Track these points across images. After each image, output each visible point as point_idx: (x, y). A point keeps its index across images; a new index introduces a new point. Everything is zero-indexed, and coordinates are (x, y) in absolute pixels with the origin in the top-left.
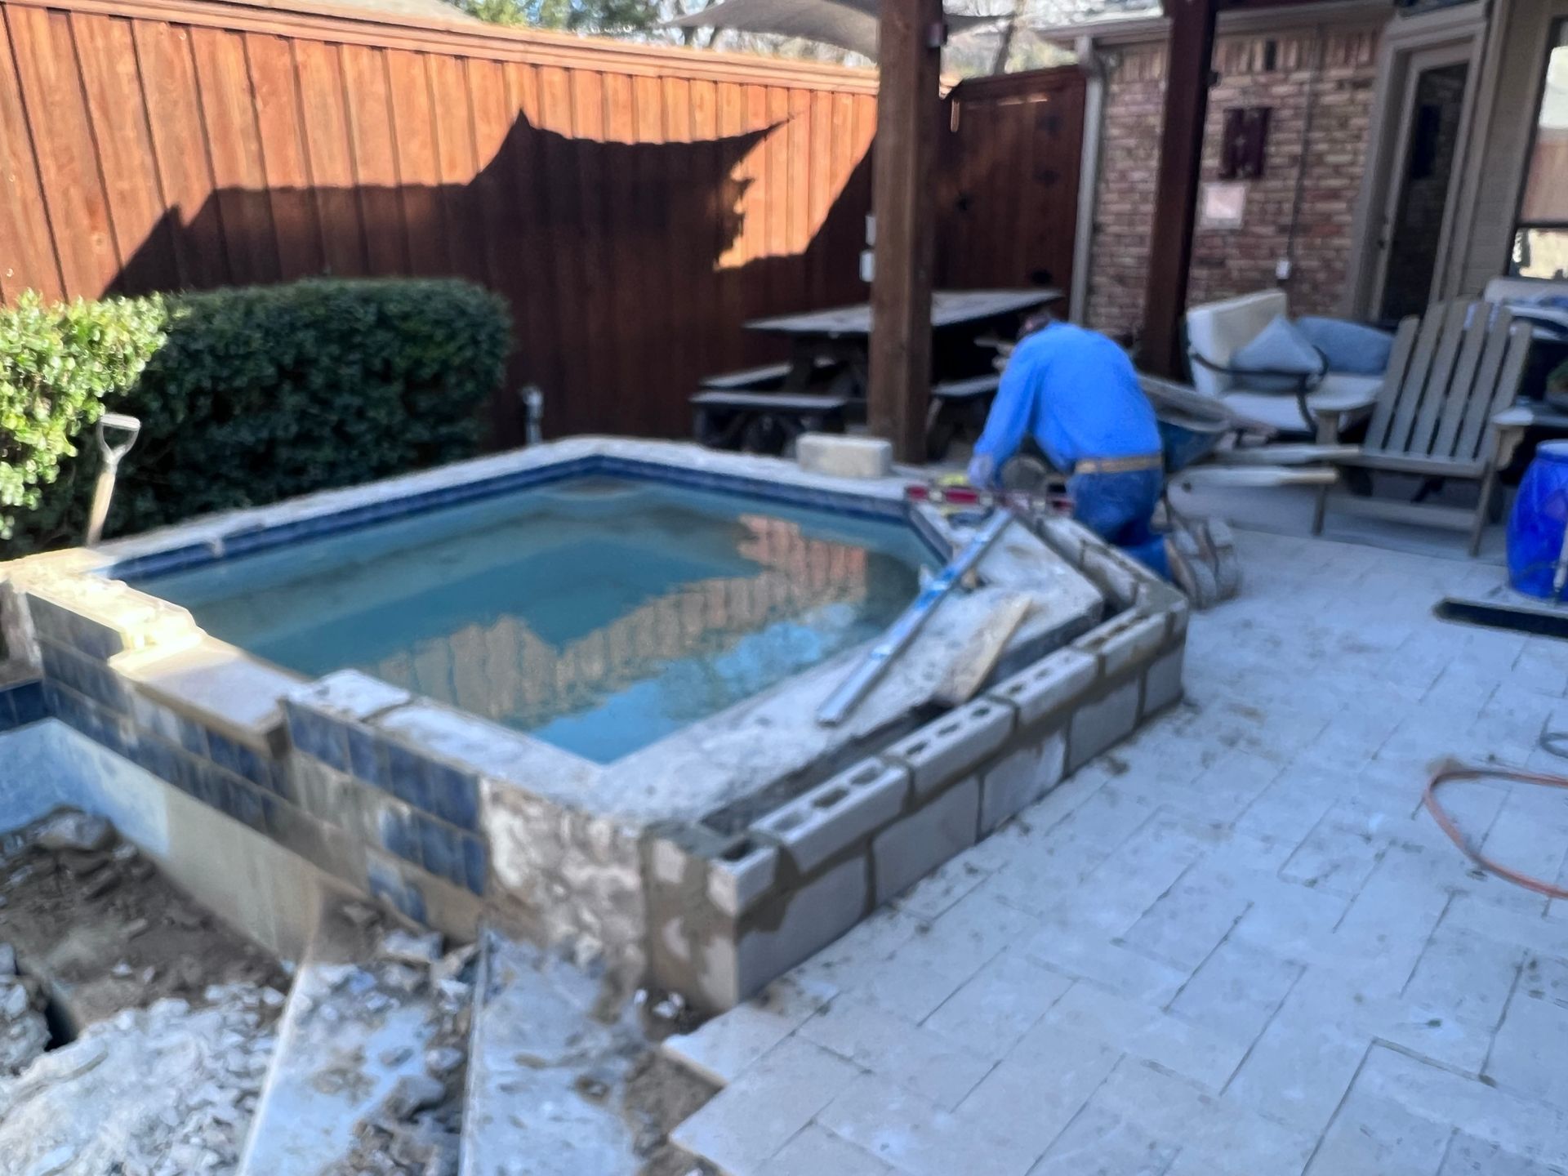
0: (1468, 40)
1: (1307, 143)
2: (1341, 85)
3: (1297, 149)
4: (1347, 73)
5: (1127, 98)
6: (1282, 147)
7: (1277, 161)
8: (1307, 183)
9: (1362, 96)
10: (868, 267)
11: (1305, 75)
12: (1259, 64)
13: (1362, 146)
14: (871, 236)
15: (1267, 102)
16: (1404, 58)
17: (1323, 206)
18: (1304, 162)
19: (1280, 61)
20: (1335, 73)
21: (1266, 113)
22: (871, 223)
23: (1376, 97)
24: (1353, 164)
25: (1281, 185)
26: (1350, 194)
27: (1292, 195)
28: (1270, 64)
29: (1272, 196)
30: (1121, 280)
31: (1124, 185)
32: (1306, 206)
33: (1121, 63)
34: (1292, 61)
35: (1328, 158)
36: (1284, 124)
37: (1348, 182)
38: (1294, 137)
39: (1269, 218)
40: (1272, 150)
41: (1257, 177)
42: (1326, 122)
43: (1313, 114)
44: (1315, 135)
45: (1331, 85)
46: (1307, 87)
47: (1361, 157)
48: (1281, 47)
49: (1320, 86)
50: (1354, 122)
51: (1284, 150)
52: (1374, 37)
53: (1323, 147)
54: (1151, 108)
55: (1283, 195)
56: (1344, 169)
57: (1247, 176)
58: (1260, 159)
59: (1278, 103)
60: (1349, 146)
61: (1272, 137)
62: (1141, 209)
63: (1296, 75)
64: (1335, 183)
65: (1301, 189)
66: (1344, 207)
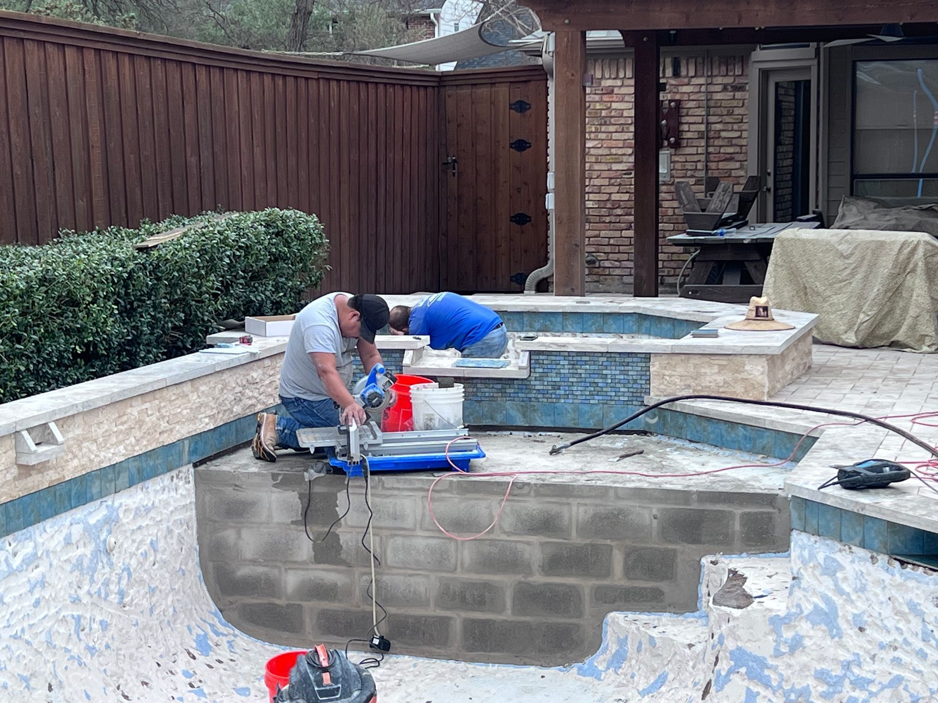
0: (808, 68)
1: (708, 124)
3: (703, 128)
4: (729, 80)
7: (689, 135)
8: (711, 149)
9: (738, 95)
11: (702, 81)
12: (671, 72)
13: (745, 127)
14: (549, 185)
15: (678, 97)
16: (765, 74)
17: (721, 165)
18: (707, 136)
19: (683, 72)
20: (719, 80)
21: (678, 102)
22: (549, 178)
23: (751, 96)
24: (740, 137)
25: (694, 151)
26: (741, 157)
27: (703, 158)
28: (676, 73)
29: (689, 158)
32: (713, 165)
34: (692, 73)
35: (723, 134)
36: (691, 112)
37: (738, 149)
38: (699, 119)
39: (689, 173)
40: (685, 127)
41: (677, 146)
42: (718, 111)
43: (709, 106)
44: (712, 119)
45: (719, 88)
46: (703, 89)
47: (745, 134)
48: (683, 63)
49: (712, 88)
50: (737, 111)
51: (693, 127)
52: (744, 60)
53: (719, 127)
54: (597, 98)
55: (696, 158)
56: (734, 142)
57: (671, 145)
58: (678, 134)
59: (686, 97)
60: (736, 127)
61: (684, 120)
62: (596, 167)
63: (695, 81)
64: (731, 150)
65: (708, 153)
66: (738, 165)
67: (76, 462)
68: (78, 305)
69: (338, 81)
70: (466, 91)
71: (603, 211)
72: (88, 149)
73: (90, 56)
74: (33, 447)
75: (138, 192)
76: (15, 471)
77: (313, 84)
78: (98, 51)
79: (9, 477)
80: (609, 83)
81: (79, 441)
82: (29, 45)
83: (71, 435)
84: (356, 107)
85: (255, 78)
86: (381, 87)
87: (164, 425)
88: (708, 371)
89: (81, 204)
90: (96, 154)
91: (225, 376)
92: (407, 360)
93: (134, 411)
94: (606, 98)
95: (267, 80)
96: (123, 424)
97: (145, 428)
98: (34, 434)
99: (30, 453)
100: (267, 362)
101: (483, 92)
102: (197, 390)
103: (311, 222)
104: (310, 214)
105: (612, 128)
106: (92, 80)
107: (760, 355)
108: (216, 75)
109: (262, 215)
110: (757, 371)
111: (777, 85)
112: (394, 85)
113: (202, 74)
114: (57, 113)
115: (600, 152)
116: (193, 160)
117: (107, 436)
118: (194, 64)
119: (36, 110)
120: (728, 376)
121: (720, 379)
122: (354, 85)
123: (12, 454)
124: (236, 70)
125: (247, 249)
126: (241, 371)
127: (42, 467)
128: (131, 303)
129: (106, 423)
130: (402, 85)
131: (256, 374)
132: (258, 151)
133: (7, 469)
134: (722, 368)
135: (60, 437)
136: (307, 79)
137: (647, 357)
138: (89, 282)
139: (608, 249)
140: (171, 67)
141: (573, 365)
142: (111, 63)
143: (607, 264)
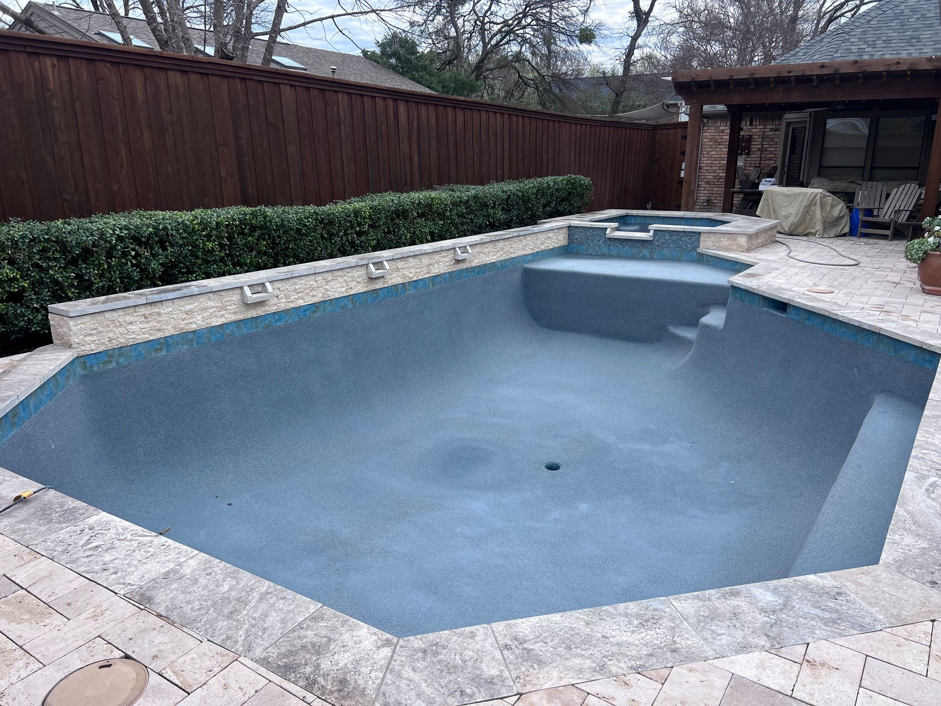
0: (806, 122)
1: (762, 145)
2: (771, 130)
3: (760, 146)
4: (773, 127)
5: (710, 131)
6: (756, 145)
7: (754, 150)
8: (762, 155)
9: (776, 133)
10: (682, 174)
11: (762, 127)
12: (748, 123)
13: (778, 146)
14: (683, 167)
15: (751, 134)
16: (789, 124)
17: (766, 162)
18: (761, 150)
19: (754, 123)
20: (769, 127)
21: (751, 136)
22: (684, 164)
23: (782, 133)
24: (775, 150)
25: (755, 156)
26: (775, 159)
27: (759, 159)
28: (751, 124)
29: (753, 159)
30: (708, 183)
31: (708, 156)
32: (763, 162)
33: (708, 121)
34: (758, 124)
35: (768, 149)
36: (756, 140)
37: (774, 156)
38: (759, 143)
39: (752, 165)
40: (753, 146)
41: (748, 154)
42: (767, 139)
43: (764, 137)
44: (764, 143)
45: (768, 130)
46: (762, 130)
47: (778, 149)
48: (754, 119)
49: (766, 130)
50: (775, 140)
51: (756, 146)
52: (780, 118)
53: (767, 146)
54: (717, 134)
55: (756, 159)
56: (773, 152)
57: (746, 154)
58: (749, 149)
59: (754, 134)
60: (774, 146)
61: (752, 143)
62: (714, 162)
63: (759, 127)
64: (771, 156)
65: (761, 157)
66: (773, 162)
67: (477, 260)
68: (488, 206)
69: (609, 127)
70: (665, 131)
71: (716, 180)
72: (503, 151)
73: (506, 116)
74: (460, 254)
75: (522, 167)
76: (454, 261)
77: (598, 128)
78: (509, 115)
79: (451, 263)
80: (723, 128)
81: (479, 253)
82: (490, 113)
83: (475, 251)
84: (616, 137)
85: (573, 126)
86: (628, 130)
87: (512, 250)
88: (723, 240)
89: (499, 172)
90: (506, 153)
91: (538, 234)
92: (608, 232)
93: (500, 245)
94: (721, 134)
95: (578, 126)
96: (496, 248)
97: (504, 251)
98: (461, 249)
99: (459, 255)
100: (556, 231)
101: (671, 132)
102: (526, 239)
103: (586, 181)
104: (586, 177)
105: (722, 147)
106: (506, 125)
107: (745, 234)
108: (557, 124)
109: (566, 177)
110: (743, 241)
111: (793, 128)
112: (634, 129)
113: (551, 124)
114: (492, 138)
115: (716, 156)
116: (545, 157)
117: (489, 252)
118: (548, 120)
119: (484, 136)
120: (731, 242)
121: (727, 243)
122: (616, 129)
123: (453, 255)
124: (565, 122)
125: (557, 190)
126: (545, 233)
127: (464, 261)
128: (509, 207)
129: (489, 248)
130: (638, 129)
131: (551, 235)
132: (572, 153)
133: (451, 261)
134: (729, 239)
135: (470, 251)
136: (595, 126)
137: (699, 233)
138: (493, 199)
139: (716, 195)
140: (539, 121)
141: (671, 235)
142: (514, 119)
143: (715, 201)
